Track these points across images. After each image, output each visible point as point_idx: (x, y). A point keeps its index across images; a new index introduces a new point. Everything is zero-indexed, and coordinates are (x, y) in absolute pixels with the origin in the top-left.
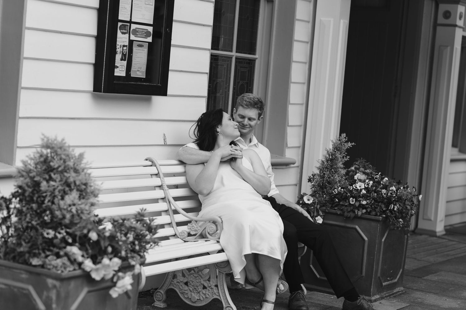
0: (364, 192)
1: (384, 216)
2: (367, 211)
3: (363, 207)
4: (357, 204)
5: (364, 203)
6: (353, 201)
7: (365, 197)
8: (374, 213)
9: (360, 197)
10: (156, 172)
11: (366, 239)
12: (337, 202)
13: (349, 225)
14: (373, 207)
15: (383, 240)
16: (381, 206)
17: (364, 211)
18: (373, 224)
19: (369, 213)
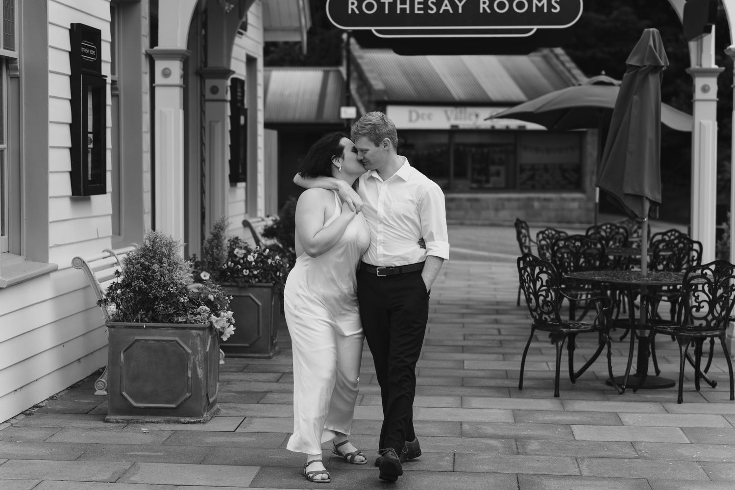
0: (254, 263)
1: (274, 282)
2: (259, 280)
3: (255, 276)
4: (251, 274)
5: (255, 273)
6: (246, 272)
7: (256, 268)
8: (264, 281)
9: (252, 268)
10: (116, 261)
11: (260, 304)
12: (229, 275)
13: (243, 294)
14: (263, 275)
15: (273, 303)
16: (271, 274)
17: (257, 280)
18: (265, 290)
19: (260, 281)
